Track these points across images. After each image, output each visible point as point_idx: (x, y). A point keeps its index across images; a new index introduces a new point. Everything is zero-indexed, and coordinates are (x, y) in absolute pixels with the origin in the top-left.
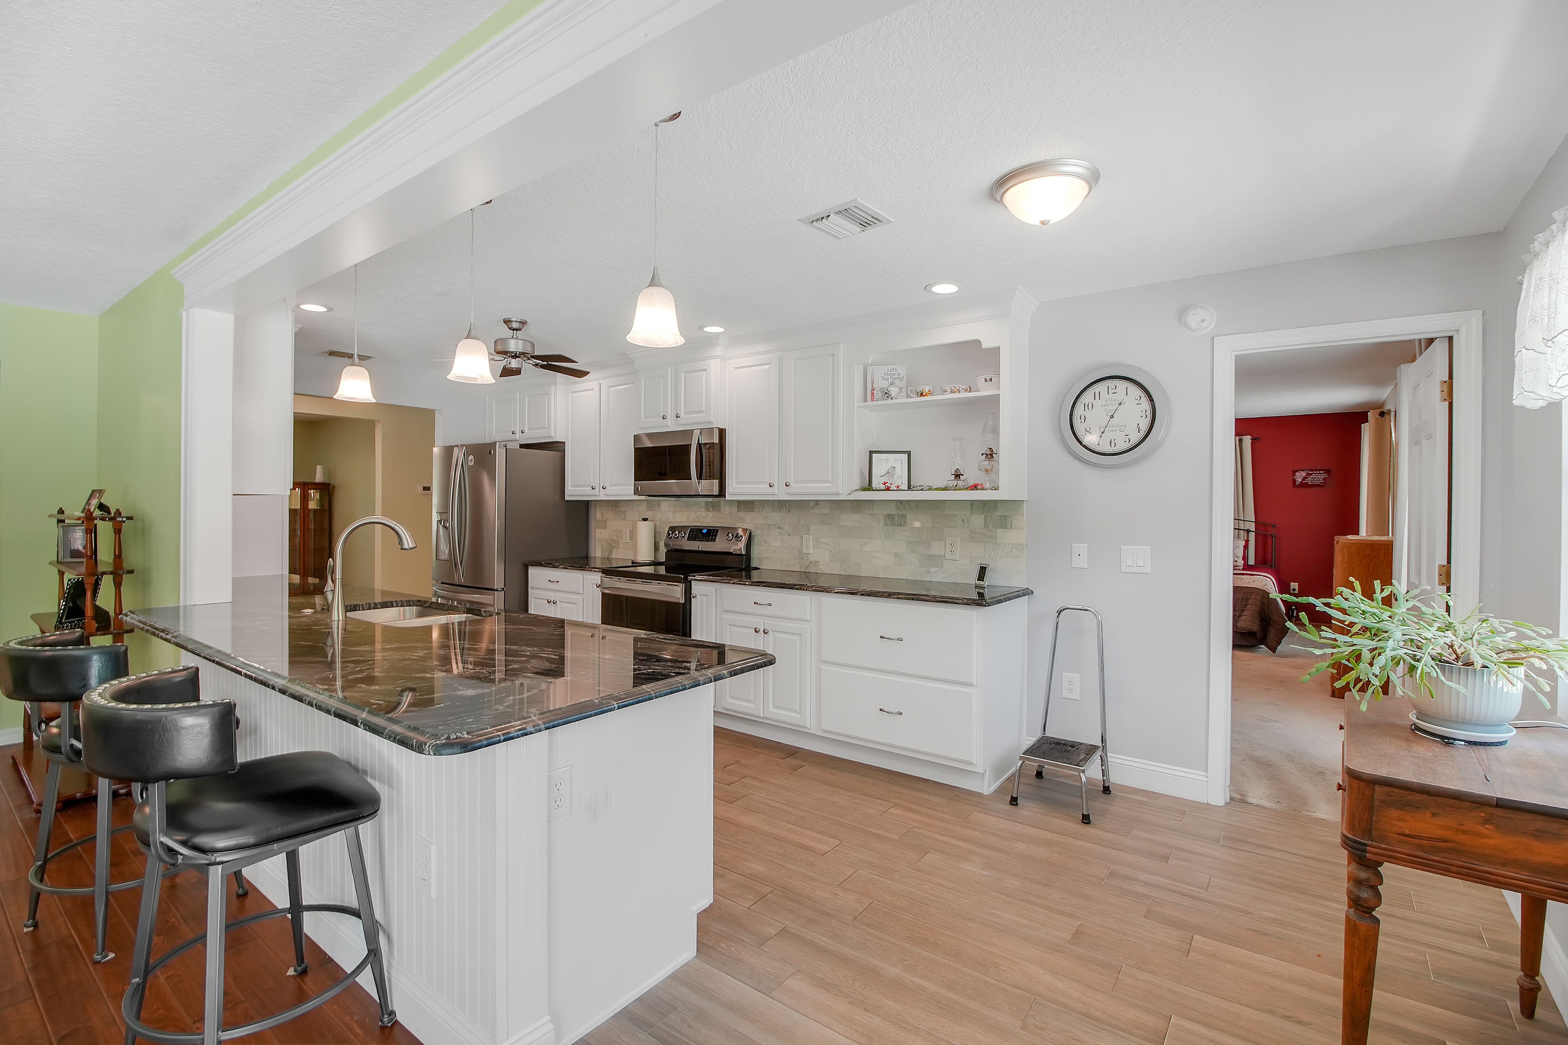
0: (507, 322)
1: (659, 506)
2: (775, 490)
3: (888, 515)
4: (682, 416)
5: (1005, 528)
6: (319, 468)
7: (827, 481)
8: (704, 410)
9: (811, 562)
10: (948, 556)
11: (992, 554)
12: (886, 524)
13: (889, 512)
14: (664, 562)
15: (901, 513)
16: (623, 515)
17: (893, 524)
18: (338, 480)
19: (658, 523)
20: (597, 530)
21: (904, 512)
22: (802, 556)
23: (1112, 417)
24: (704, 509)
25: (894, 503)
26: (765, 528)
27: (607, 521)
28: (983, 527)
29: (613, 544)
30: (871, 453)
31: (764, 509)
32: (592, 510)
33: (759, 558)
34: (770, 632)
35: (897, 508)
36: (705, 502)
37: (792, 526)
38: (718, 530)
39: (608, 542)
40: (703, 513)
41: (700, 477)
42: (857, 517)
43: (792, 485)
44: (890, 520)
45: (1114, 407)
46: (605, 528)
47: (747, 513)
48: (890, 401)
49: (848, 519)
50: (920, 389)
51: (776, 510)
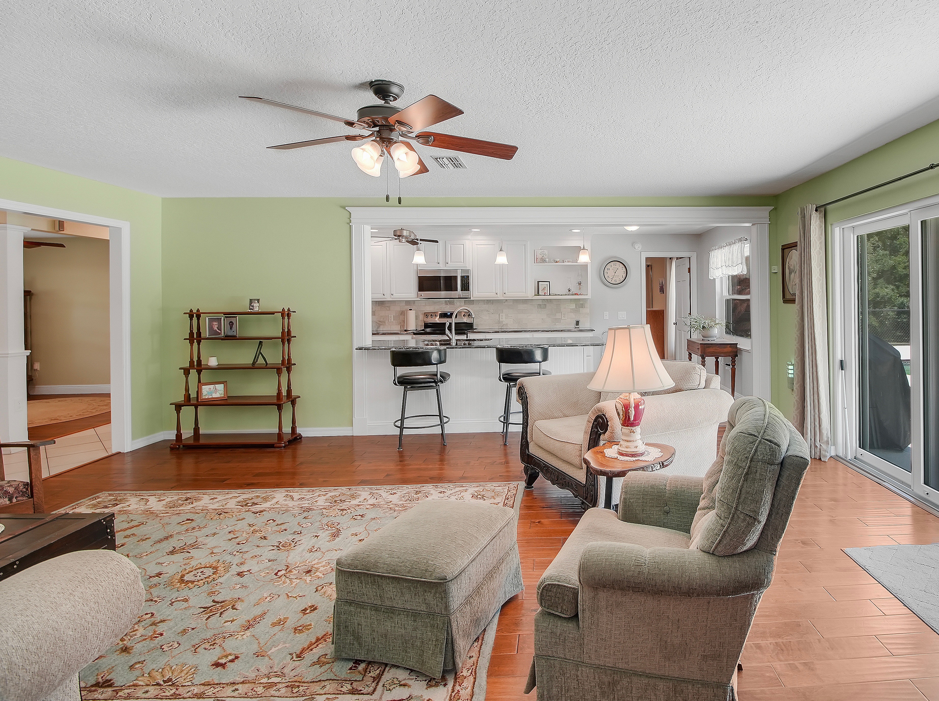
1: (414, 303)
2: (499, 295)
4: (450, 263)
5: (583, 308)
7: (524, 292)
11: (580, 317)
12: (538, 308)
17: (541, 308)
19: (416, 311)
21: (545, 303)
22: (499, 322)
23: (615, 273)
25: (544, 300)
26: (480, 311)
28: (575, 308)
30: (538, 282)
31: (479, 304)
33: (477, 324)
35: (542, 302)
37: (494, 310)
41: (462, 290)
42: (525, 305)
43: (506, 293)
44: (540, 305)
45: (615, 270)
47: (470, 305)
48: (546, 264)
49: (521, 306)
50: (556, 260)
51: (485, 304)
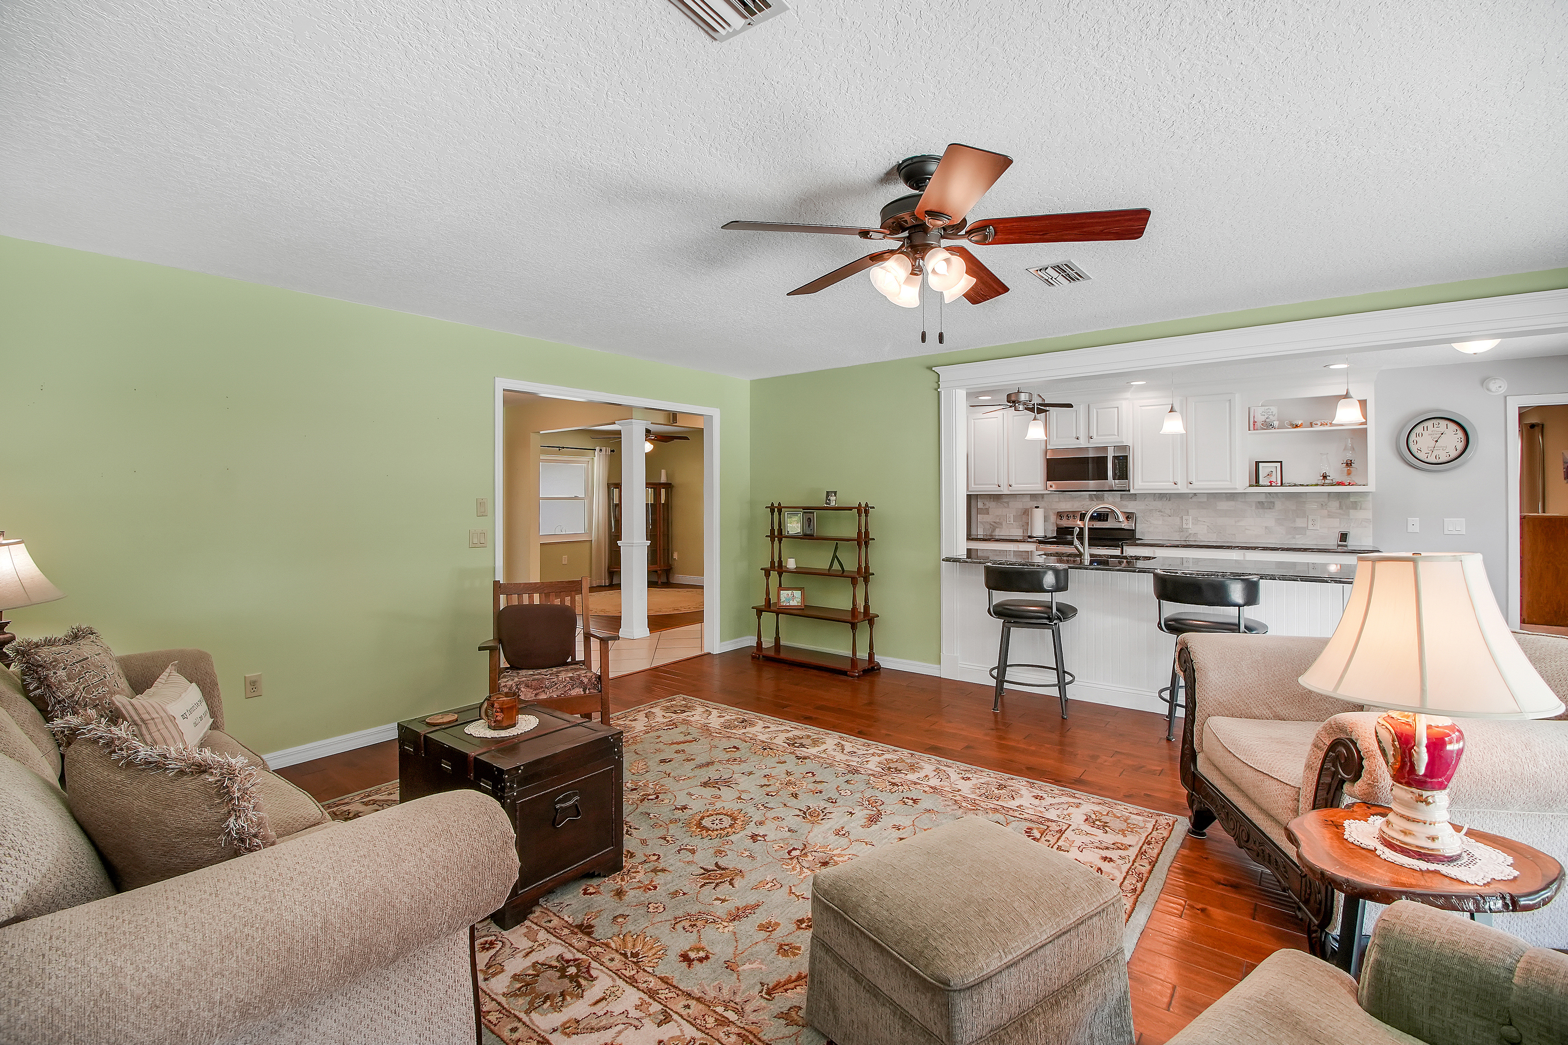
1: (1043, 498)
2: (1179, 486)
3: (1259, 502)
4: (1095, 437)
5: (1355, 509)
7: (1226, 481)
8: (1116, 433)
9: (1190, 534)
10: (1310, 527)
11: (1346, 526)
12: (1257, 508)
13: (1259, 500)
16: (1006, 505)
17: (1263, 508)
18: (677, 481)
19: (1048, 509)
20: (980, 515)
21: (1272, 500)
22: (1181, 530)
23: (1437, 441)
24: (1088, 500)
26: (1147, 512)
27: (990, 509)
28: (1338, 509)
29: (996, 525)
30: (1257, 463)
31: (1147, 499)
35: (1266, 498)
37: (1172, 510)
38: (1108, 514)
39: (991, 524)
42: (1232, 503)
43: (1194, 483)
44: (1261, 504)
45: (1438, 436)
46: (988, 514)
47: (1130, 502)
48: (1273, 430)
49: (1223, 505)
50: (1295, 422)
51: (1157, 499)
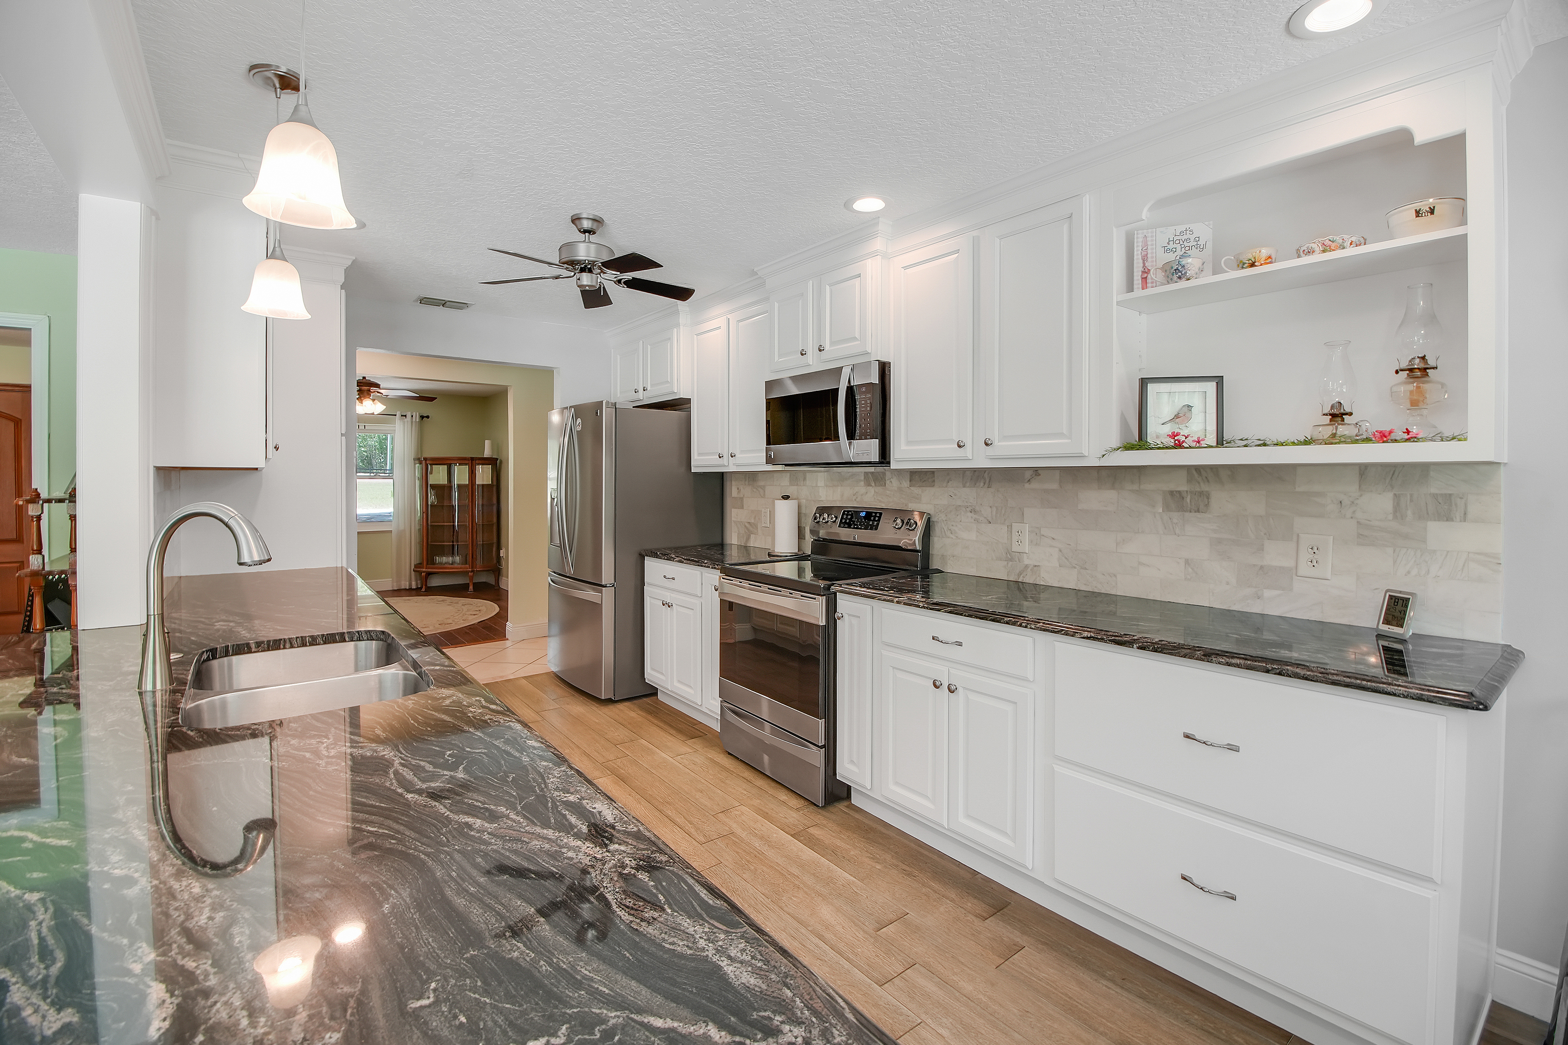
0: (575, 220)
1: (805, 479)
2: (968, 452)
3: (1172, 493)
4: (827, 348)
5: (1449, 519)
6: (487, 443)
7: (1060, 435)
8: (857, 336)
9: (1027, 566)
10: (1304, 568)
11: (1414, 572)
12: (1167, 508)
13: (1172, 487)
14: (809, 556)
15: (1198, 489)
16: (761, 491)
17: (1182, 509)
19: (803, 501)
20: (733, 510)
21: (1205, 486)
22: (1010, 556)
24: (862, 483)
25: (1184, 473)
26: (951, 511)
27: (744, 499)
28: (1390, 517)
29: (751, 529)
30: (1144, 383)
31: (950, 482)
32: (727, 485)
33: (943, 556)
34: (960, 689)
35: (1190, 480)
36: (865, 472)
37: (994, 509)
38: (881, 514)
39: (745, 526)
40: (861, 488)
41: (851, 436)
42: (1109, 494)
43: (996, 443)
44: (1176, 501)
46: (742, 507)
47: (924, 488)
50: (1248, 256)
51: (968, 484)
